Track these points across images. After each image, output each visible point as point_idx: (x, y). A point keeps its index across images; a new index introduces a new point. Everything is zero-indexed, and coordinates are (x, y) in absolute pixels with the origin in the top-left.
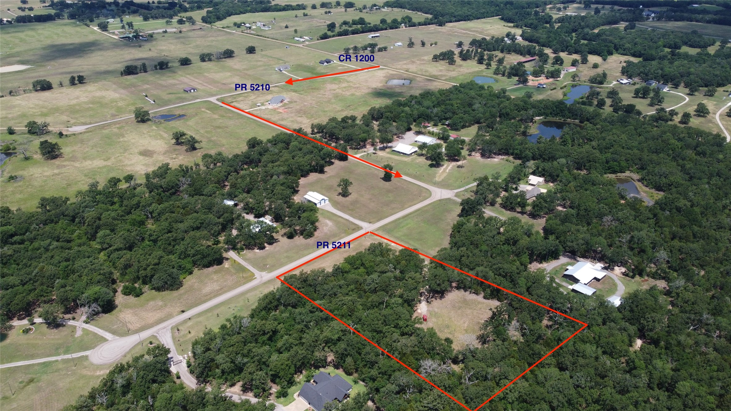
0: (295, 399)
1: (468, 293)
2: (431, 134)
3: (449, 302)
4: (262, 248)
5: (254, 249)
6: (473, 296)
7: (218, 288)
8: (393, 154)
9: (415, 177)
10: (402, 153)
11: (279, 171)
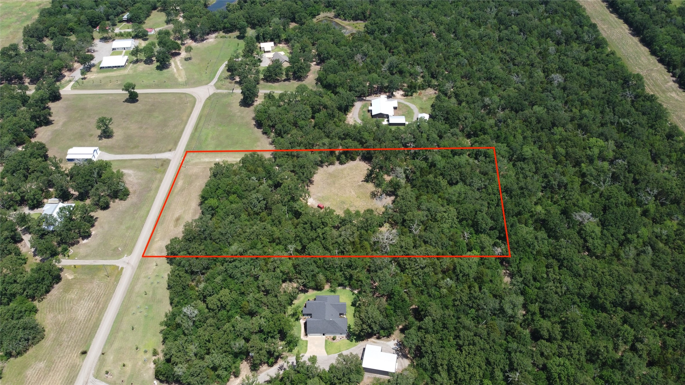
0: (307, 341)
1: (325, 167)
2: (121, 36)
3: (321, 183)
4: (87, 235)
5: (78, 242)
6: (331, 168)
7: (92, 304)
8: (104, 72)
9: (158, 86)
10: (116, 67)
11: (6, 144)
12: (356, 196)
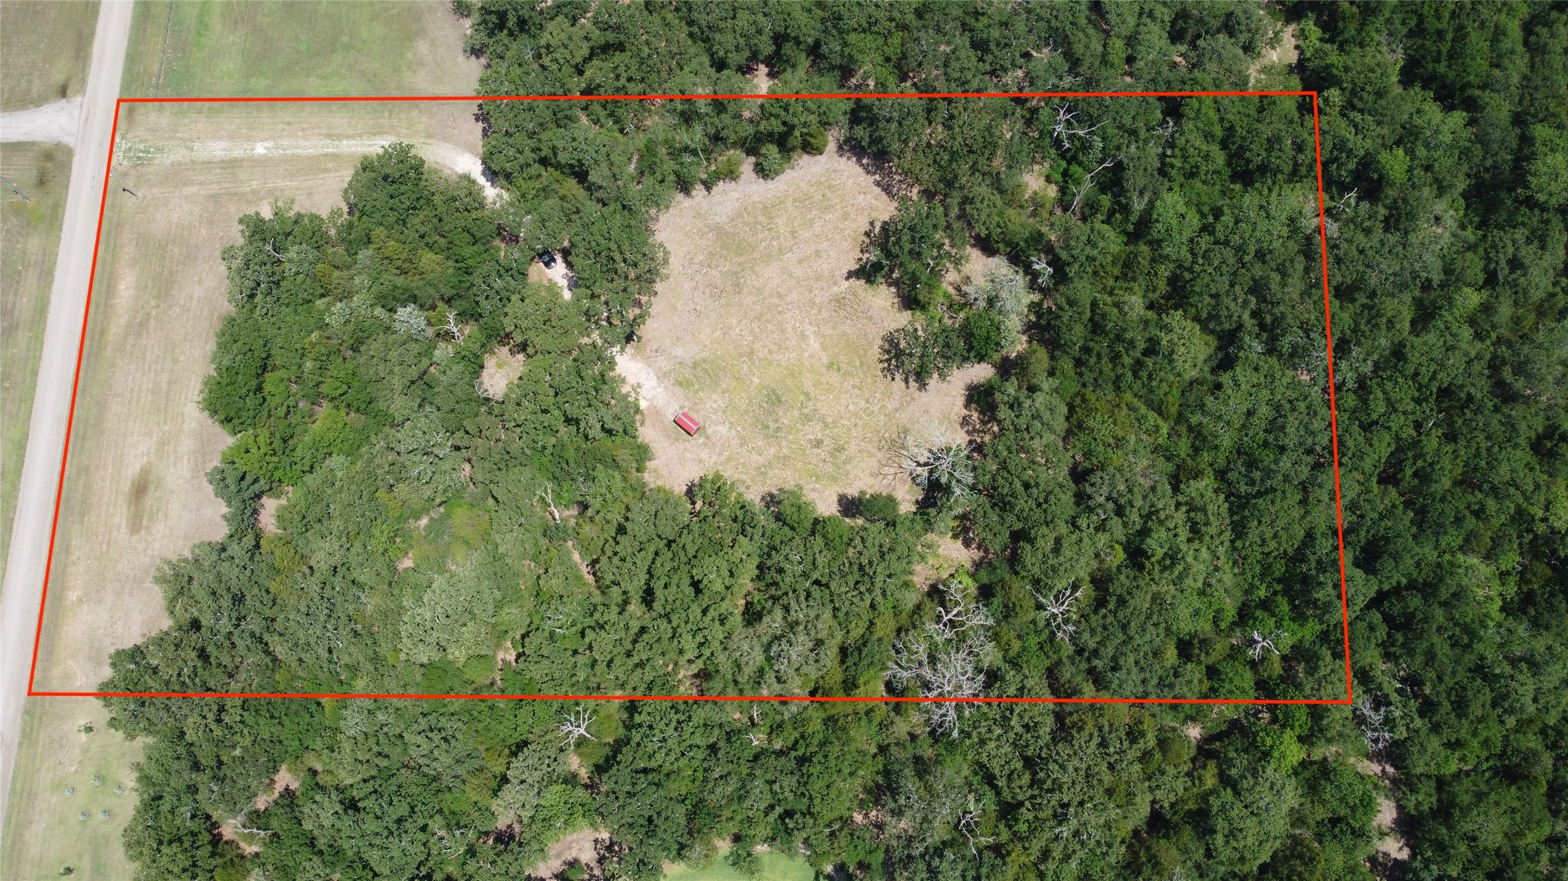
1: (698, 192)
6: (726, 199)
12: (825, 360)
